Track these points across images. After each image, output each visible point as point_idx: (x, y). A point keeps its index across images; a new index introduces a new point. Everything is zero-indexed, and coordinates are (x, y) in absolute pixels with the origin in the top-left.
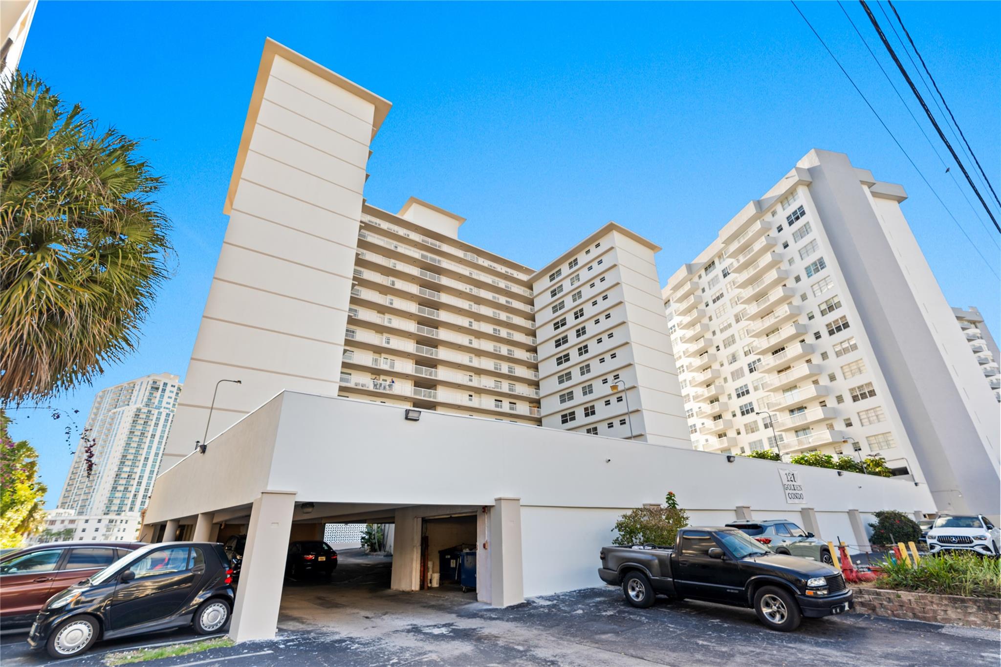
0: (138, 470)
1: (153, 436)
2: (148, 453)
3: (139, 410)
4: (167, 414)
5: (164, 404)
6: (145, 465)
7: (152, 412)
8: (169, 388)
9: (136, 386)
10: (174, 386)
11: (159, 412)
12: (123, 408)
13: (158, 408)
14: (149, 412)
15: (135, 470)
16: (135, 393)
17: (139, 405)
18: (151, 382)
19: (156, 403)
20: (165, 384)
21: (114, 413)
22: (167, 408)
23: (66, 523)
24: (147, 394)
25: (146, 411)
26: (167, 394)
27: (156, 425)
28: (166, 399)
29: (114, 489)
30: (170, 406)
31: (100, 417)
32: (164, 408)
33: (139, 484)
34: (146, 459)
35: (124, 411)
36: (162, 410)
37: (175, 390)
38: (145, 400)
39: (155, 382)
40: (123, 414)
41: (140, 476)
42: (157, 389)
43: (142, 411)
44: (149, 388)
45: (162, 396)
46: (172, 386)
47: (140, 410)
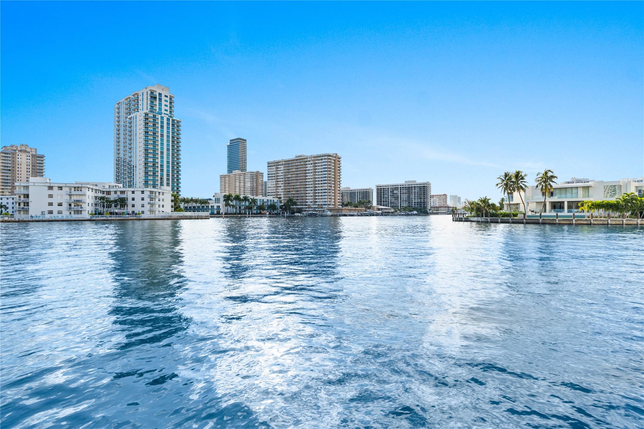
0: (159, 160)
1: (162, 135)
2: (162, 148)
3: (146, 114)
4: (167, 118)
5: (163, 111)
6: (162, 157)
7: (157, 117)
8: (163, 98)
9: (139, 97)
10: (167, 97)
11: (161, 117)
12: (135, 114)
13: (161, 114)
14: (154, 116)
15: (157, 161)
16: (140, 102)
17: (145, 111)
18: (149, 93)
19: (158, 110)
20: (160, 94)
21: (130, 119)
22: (166, 114)
23: (119, 193)
24: (149, 102)
25: (152, 116)
26: (163, 103)
27: (162, 127)
28: (163, 108)
29: (146, 173)
30: (168, 113)
31: (122, 123)
32: (164, 114)
33: (162, 170)
34: (162, 153)
35: (136, 116)
36: (163, 115)
37: (168, 99)
38: (149, 107)
39: (152, 93)
40: (136, 118)
41: (161, 165)
42: (155, 98)
43: (149, 115)
44: (149, 97)
45: (160, 104)
46: (165, 96)
47: (148, 115)
